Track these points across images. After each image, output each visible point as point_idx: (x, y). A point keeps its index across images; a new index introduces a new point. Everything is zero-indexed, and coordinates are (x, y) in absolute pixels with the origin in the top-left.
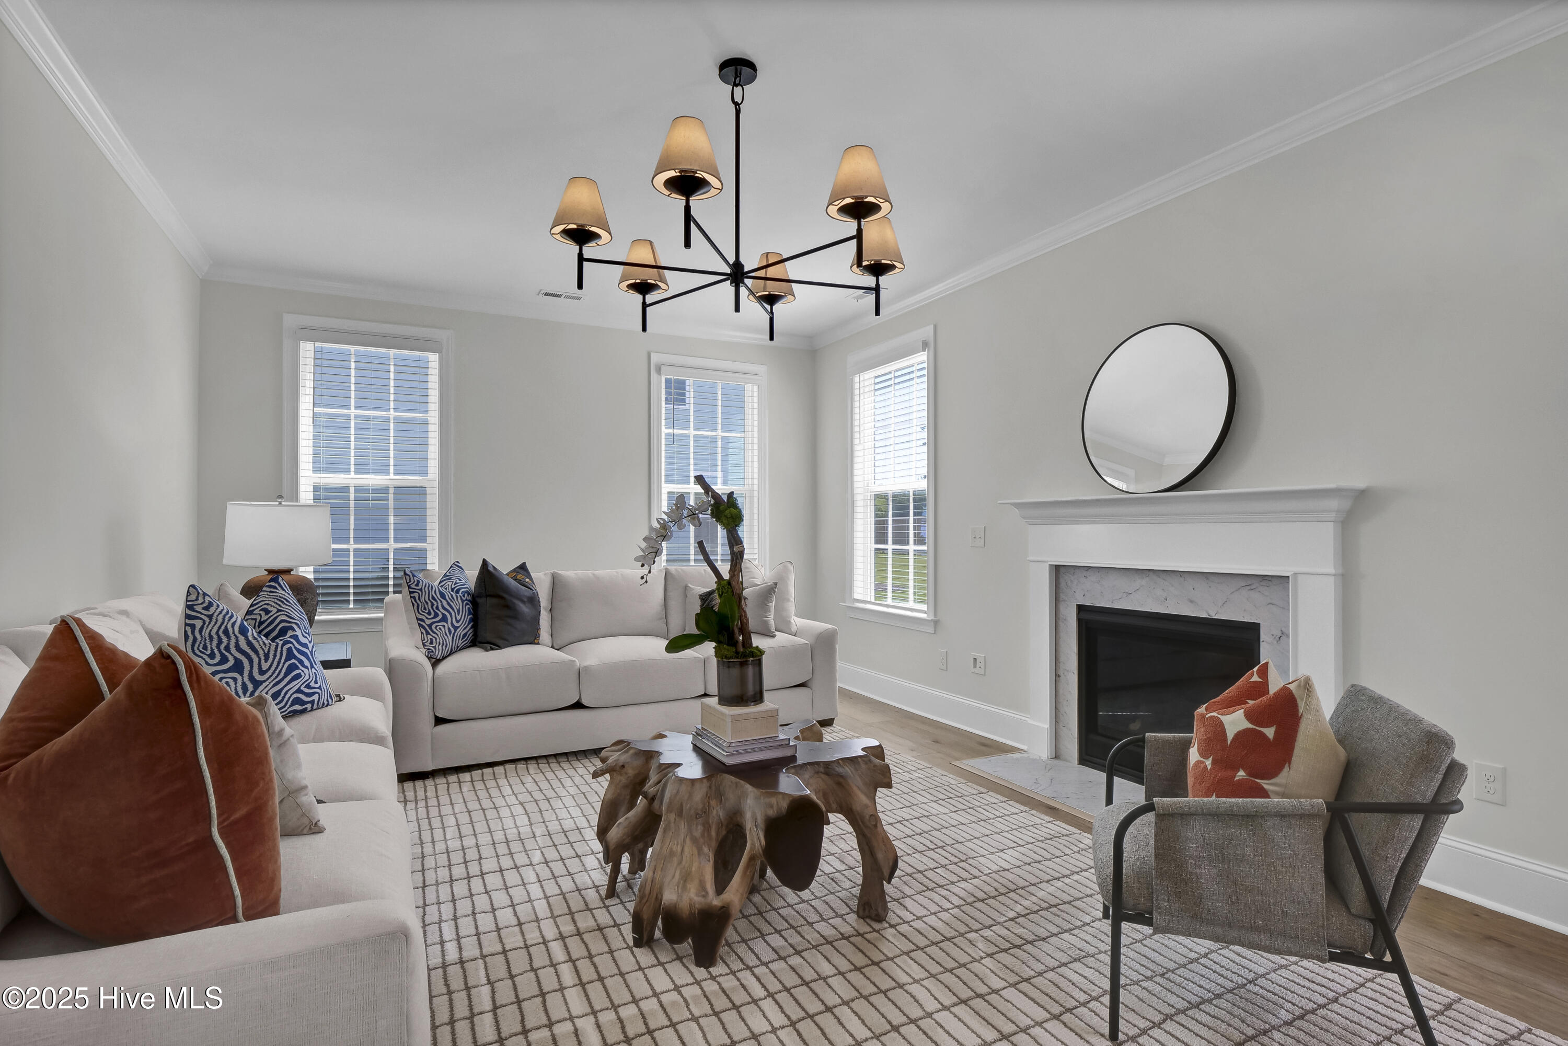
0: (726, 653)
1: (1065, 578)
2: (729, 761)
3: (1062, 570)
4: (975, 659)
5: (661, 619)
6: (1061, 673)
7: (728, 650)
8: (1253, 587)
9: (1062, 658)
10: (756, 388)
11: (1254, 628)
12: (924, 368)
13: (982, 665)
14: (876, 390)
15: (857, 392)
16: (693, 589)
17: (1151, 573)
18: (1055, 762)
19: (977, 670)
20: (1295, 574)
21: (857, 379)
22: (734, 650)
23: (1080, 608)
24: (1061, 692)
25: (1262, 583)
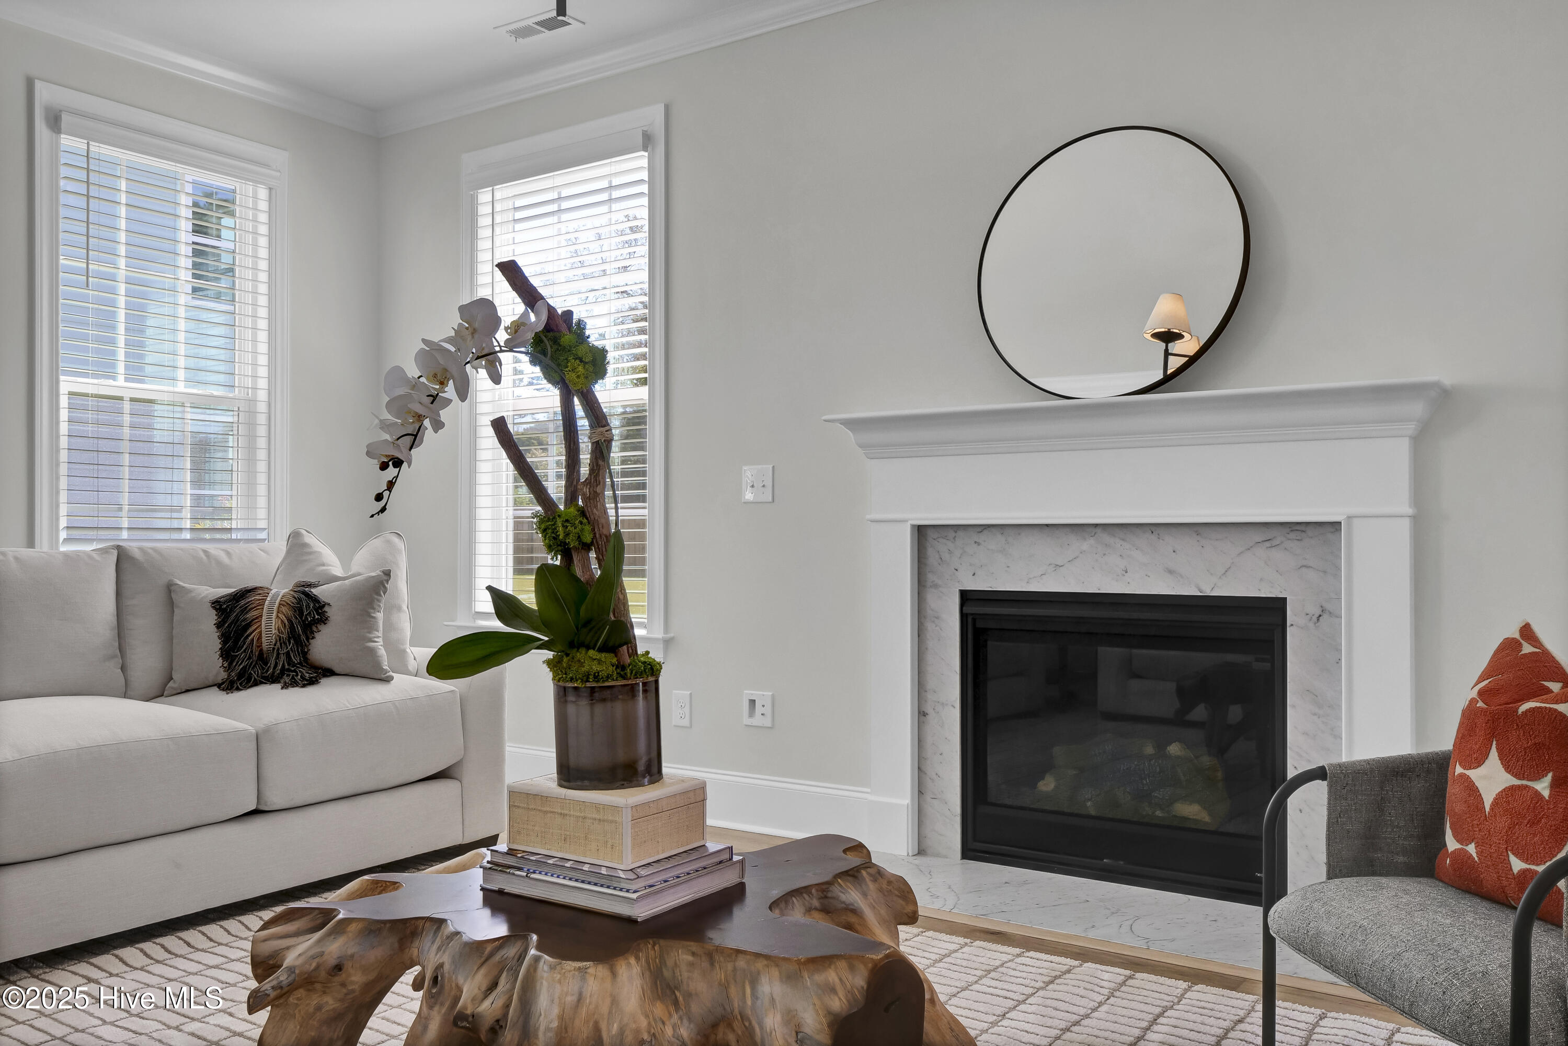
0: (596, 667)
1: (937, 548)
2: (642, 912)
3: (931, 534)
4: (752, 702)
5: (113, 657)
6: (929, 709)
7: (600, 662)
8: (1275, 542)
9: (931, 683)
10: (263, 193)
11: (1277, 606)
12: (641, 181)
13: (768, 710)
14: (516, 221)
15: (484, 221)
16: (189, 591)
17: (1099, 530)
18: (920, 860)
19: (757, 720)
20: (1349, 518)
21: (484, 196)
22: (614, 660)
23: (966, 597)
24: (929, 740)
25: (1289, 536)
